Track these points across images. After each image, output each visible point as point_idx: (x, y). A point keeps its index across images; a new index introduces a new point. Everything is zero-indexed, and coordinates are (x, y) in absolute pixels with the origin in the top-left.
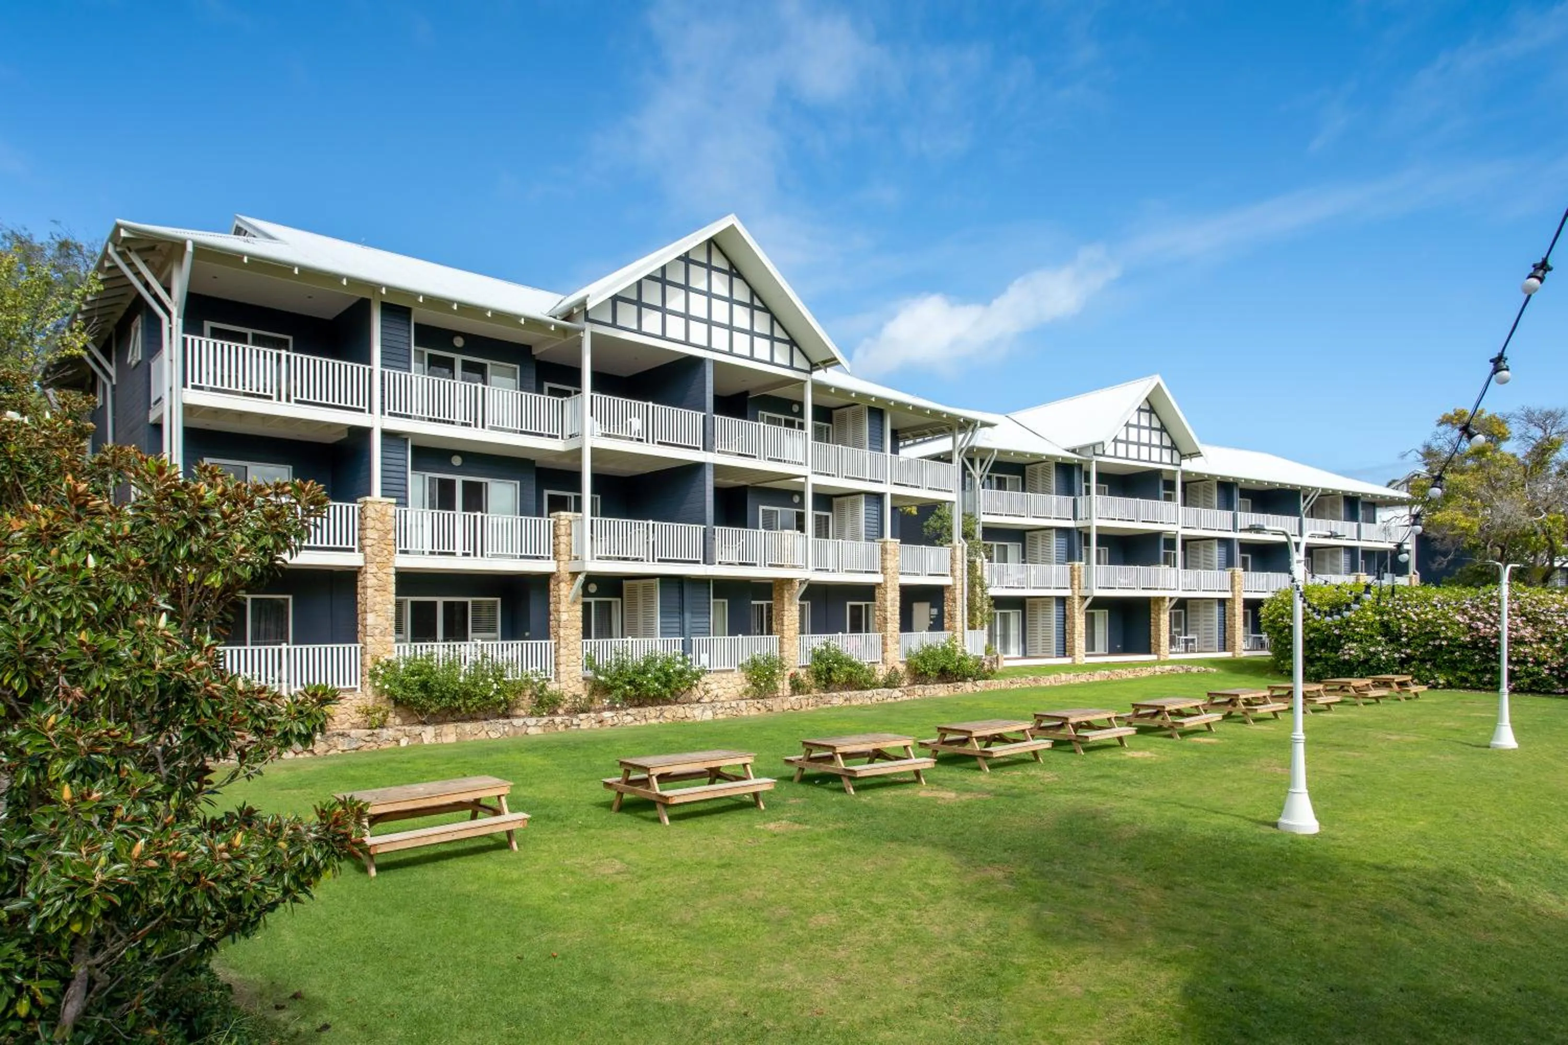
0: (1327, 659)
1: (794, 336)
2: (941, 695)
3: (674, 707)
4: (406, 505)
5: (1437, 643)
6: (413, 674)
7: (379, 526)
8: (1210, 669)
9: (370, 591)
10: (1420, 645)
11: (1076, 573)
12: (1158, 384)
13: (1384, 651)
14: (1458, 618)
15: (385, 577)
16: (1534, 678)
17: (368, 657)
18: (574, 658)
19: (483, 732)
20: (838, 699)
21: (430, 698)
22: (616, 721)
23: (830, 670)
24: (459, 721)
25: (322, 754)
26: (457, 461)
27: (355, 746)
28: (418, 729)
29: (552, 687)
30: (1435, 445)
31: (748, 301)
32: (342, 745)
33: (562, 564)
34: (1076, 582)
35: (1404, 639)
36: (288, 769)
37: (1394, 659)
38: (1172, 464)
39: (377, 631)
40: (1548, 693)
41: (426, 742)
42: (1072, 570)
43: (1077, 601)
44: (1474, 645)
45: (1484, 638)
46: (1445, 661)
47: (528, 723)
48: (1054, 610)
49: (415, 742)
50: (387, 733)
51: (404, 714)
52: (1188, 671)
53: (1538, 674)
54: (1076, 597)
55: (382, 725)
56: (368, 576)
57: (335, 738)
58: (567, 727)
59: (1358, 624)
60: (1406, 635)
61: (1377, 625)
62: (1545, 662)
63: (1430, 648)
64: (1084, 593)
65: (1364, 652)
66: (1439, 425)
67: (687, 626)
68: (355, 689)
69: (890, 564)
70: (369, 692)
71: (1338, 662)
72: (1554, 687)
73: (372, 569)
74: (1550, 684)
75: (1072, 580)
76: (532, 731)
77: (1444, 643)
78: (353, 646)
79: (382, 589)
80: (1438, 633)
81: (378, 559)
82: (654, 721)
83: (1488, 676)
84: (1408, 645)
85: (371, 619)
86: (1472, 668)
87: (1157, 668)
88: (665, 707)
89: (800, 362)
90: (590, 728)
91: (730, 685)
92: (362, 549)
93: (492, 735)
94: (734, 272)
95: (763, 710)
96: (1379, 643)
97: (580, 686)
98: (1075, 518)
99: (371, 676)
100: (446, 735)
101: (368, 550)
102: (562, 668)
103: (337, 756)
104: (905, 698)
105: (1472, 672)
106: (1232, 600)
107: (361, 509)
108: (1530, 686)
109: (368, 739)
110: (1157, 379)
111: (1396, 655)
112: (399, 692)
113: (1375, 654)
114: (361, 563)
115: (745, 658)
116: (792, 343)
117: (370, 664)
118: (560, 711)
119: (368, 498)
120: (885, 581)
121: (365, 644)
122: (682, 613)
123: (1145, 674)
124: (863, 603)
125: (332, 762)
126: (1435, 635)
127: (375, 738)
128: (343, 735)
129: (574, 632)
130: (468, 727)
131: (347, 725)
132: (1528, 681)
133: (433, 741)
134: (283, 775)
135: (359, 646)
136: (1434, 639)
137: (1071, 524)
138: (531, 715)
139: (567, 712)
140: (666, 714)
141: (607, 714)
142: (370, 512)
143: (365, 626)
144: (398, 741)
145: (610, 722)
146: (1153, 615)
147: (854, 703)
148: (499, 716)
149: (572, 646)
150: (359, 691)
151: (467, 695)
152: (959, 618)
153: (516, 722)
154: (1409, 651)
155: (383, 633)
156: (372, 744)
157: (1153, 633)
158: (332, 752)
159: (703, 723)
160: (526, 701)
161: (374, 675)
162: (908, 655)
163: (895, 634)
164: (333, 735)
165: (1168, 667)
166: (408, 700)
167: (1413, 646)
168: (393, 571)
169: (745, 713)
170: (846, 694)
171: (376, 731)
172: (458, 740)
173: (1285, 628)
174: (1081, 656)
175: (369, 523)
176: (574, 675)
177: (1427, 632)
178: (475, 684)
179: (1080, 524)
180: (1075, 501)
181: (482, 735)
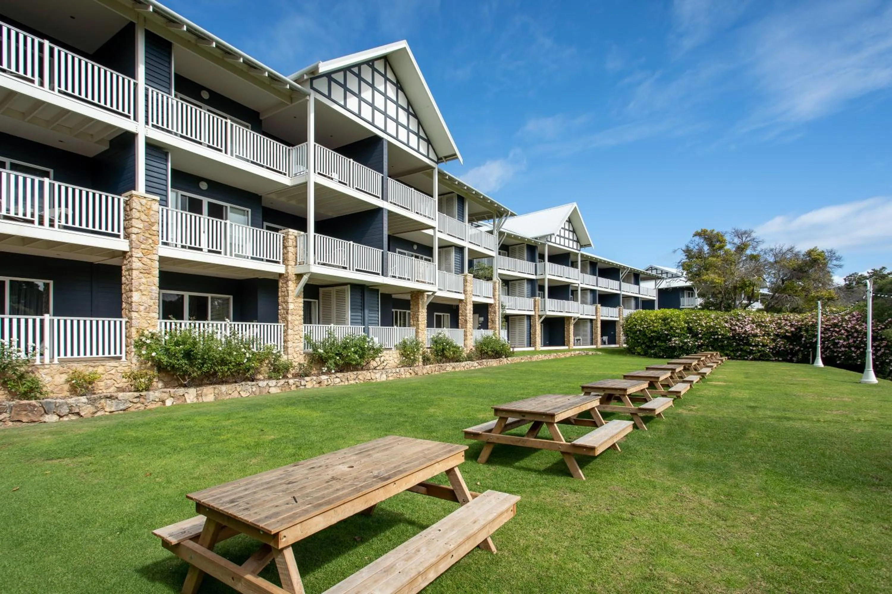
0: (660, 346)
1: (430, 138)
2: (494, 365)
3: (364, 372)
4: (167, 206)
5: (716, 337)
6: (177, 344)
7: (144, 217)
8: (599, 353)
9: (135, 273)
10: (706, 338)
11: (537, 303)
12: (576, 207)
13: (690, 341)
14: (726, 325)
15: (149, 262)
16: (762, 353)
17: (133, 330)
18: (298, 337)
19: (236, 392)
20: (449, 367)
21: (192, 365)
22: (330, 382)
23: (443, 350)
24: (215, 383)
25: (89, 416)
26: (204, 186)
27: (122, 407)
28: (181, 391)
29: (284, 358)
30: (691, 246)
31: (406, 107)
32: (109, 406)
33: (290, 267)
34: (537, 307)
35: (700, 336)
36: (51, 433)
37: (695, 345)
38: (577, 249)
39: (142, 308)
40: (768, 360)
41: (188, 401)
42: (535, 301)
43: (537, 317)
44: (734, 336)
45: (739, 334)
46: (719, 346)
47: (270, 384)
48: (525, 322)
49: (179, 402)
50: (153, 395)
51: (166, 379)
52: (587, 354)
53: (763, 351)
54: (537, 315)
55: (147, 389)
56: (134, 259)
57: (103, 401)
58: (297, 386)
59: (677, 328)
60: (700, 333)
61: (685, 329)
62: (767, 345)
63: (711, 339)
64: (541, 313)
65: (681, 342)
66: (693, 236)
67: (366, 319)
68: (120, 358)
69: (468, 289)
70: (134, 361)
71: (667, 347)
72: (771, 357)
73: (137, 253)
74: (769, 356)
75: (535, 306)
76: (273, 390)
77: (720, 337)
78: (118, 320)
79: (147, 272)
80: (717, 332)
81: (143, 246)
82: (352, 382)
83: (740, 353)
84: (701, 338)
85: (136, 297)
86: (732, 349)
87: (572, 353)
88: (359, 372)
89: (432, 155)
90: (313, 387)
91: (391, 358)
92: (127, 236)
93: (243, 394)
94: (399, 86)
95: (413, 374)
96: (688, 337)
97: (302, 357)
98: (536, 274)
99: (136, 346)
100: (206, 395)
101: (134, 237)
102: (290, 344)
103: (107, 418)
104: (479, 367)
105: (731, 351)
106: (596, 320)
107: (126, 202)
108: (760, 357)
109: (135, 400)
110: (575, 205)
111: (696, 343)
112: (165, 359)
113: (686, 343)
114: (127, 249)
115: (398, 341)
116: (429, 142)
117: (135, 336)
118: (290, 376)
119: (134, 192)
120: (466, 299)
121: (131, 318)
122: (363, 309)
123: (568, 355)
124: (442, 314)
125: (103, 423)
126: (716, 333)
127: (142, 400)
128: (110, 398)
129: (298, 318)
130: (224, 388)
131: (112, 389)
132: (759, 354)
133: (195, 400)
134: (48, 439)
135: (124, 321)
136: (714, 335)
137: (533, 277)
138: (270, 378)
139: (295, 376)
140: (360, 377)
141: (324, 377)
142: (135, 204)
143: (130, 304)
144: (163, 402)
145: (326, 383)
146: (566, 326)
147: (457, 370)
148: (246, 379)
149: (296, 328)
150: (124, 359)
151: (223, 362)
152: (497, 322)
153: (261, 384)
154: (702, 341)
155: (148, 310)
156: (139, 405)
157: (566, 335)
158: (99, 414)
159: (381, 383)
160: (265, 368)
161: (139, 345)
162: (476, 343)
163: (471, 330)
164: (100, 398)
165: (577, 352)
166: (173, 367)
167: (704, 339)
168: (157, 258)
169: (403, 376)
170: (453, 364)
171: (142, 394)
172: (216, 399)
173: (637, 331)
174: (539, 347)
175: (135, 214)
176: (297, 349)
177: (711, 332)
178: (230, 354)
179: (538, 277)
180: (536, 266)
181: (235, 395)
